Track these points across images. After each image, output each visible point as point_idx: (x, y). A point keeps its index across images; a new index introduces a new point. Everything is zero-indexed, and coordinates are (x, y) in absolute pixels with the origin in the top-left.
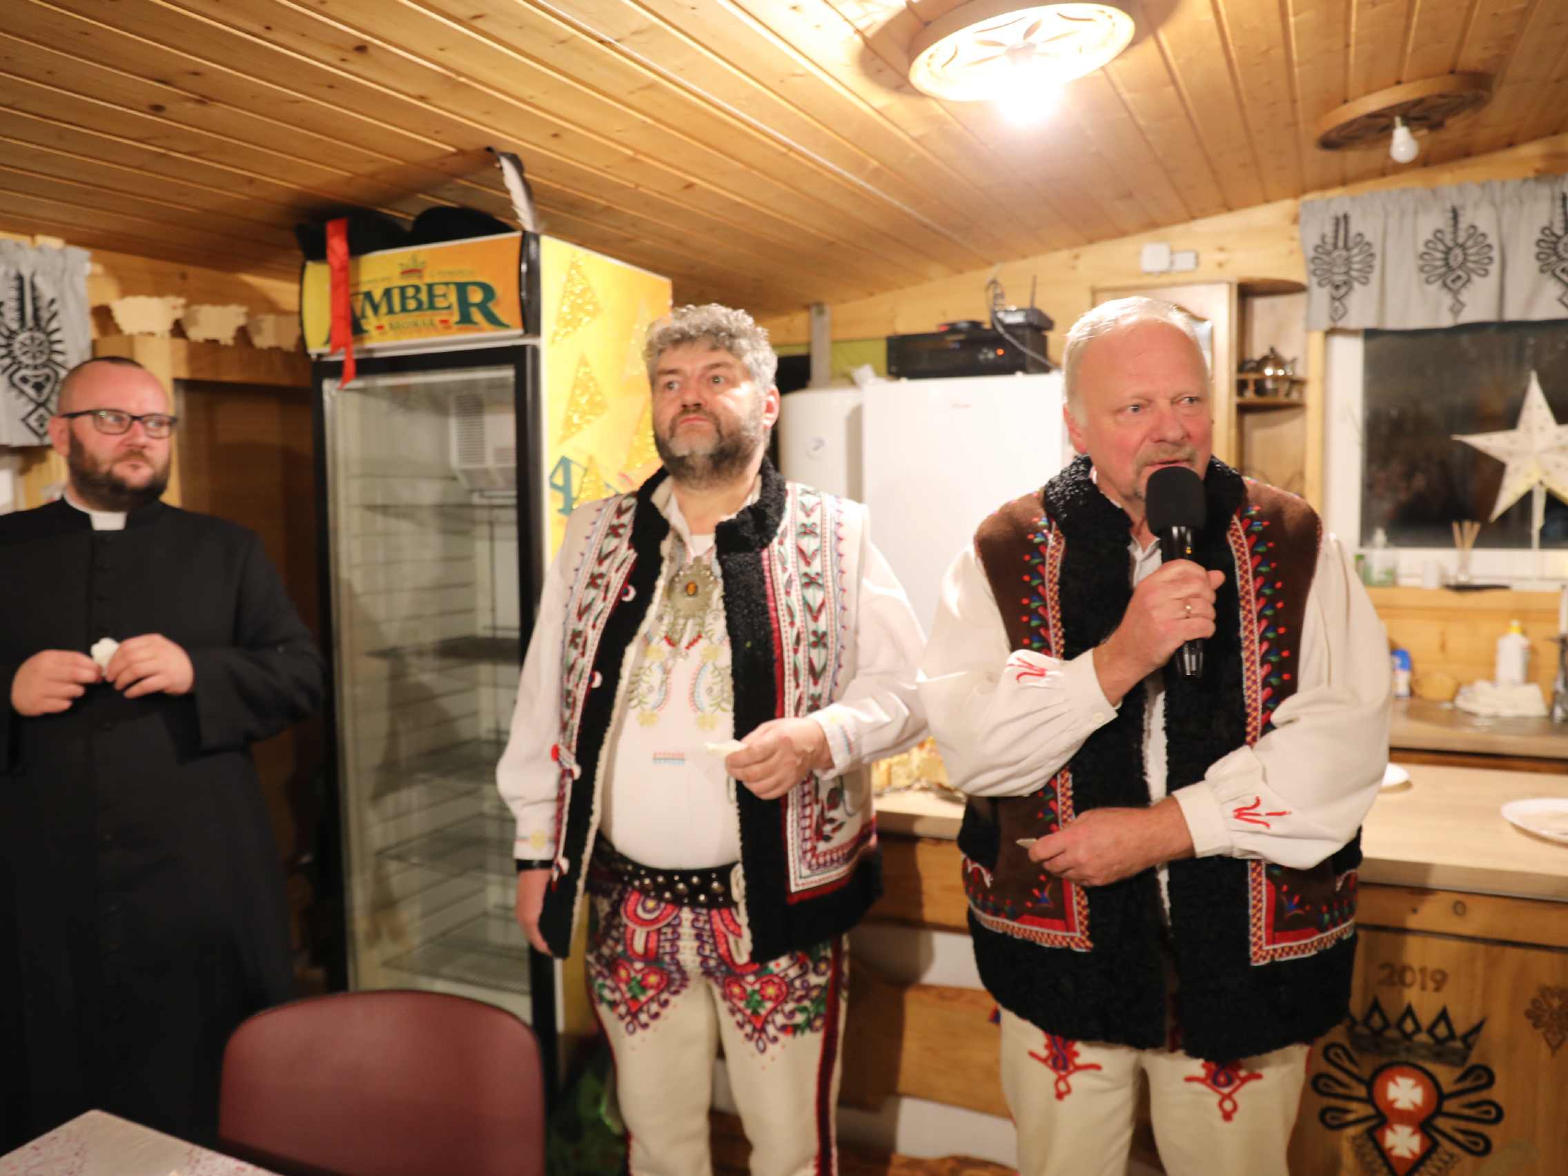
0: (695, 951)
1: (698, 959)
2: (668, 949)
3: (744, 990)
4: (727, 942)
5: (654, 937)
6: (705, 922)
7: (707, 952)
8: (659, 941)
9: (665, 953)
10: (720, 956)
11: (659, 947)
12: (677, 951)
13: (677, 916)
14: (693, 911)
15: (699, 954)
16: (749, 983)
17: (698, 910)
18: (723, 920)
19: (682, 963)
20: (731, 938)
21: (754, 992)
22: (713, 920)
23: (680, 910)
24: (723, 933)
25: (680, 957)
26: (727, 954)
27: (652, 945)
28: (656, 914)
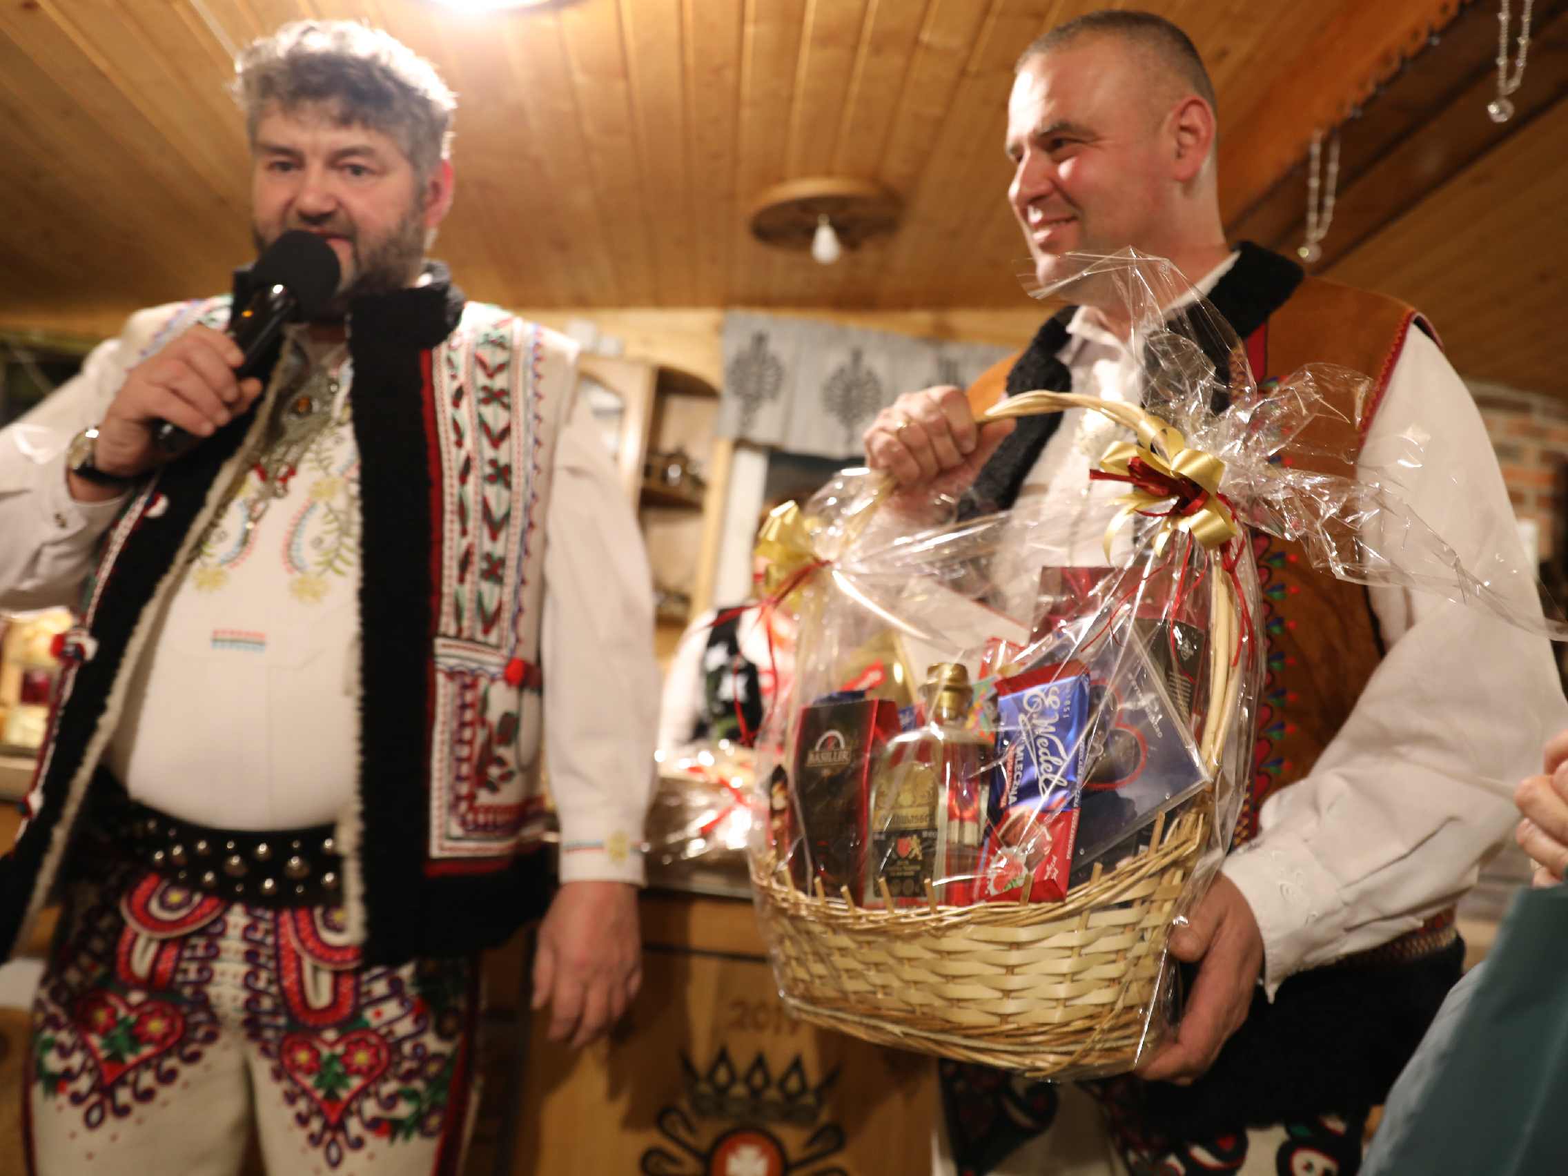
0: (239, 981)
1: (243, 995)
2: (192, 976)
3: (316, 1054)
4: (300, 969)
5: (172, 952)
6: (267, 932)
7: (261, 984)
8: (179, 958)
9: (186, 983)
10: (283, 992)
11: (176, 970)
12: (209, 980)
13: (220, 919)
14: (248, 912)
15: (246, 985)
16: (325, 1042)
17: (259, 912)
18: (297, 931)
19: (213, 1000)
20: (308, 963)
21: (333, 1058)
22: (282, 930)
23: (227, 908)
24: (294, 951)
25: (212, 991)
26: (295, 989)
27: (166, 965)
28: (182, 913)
